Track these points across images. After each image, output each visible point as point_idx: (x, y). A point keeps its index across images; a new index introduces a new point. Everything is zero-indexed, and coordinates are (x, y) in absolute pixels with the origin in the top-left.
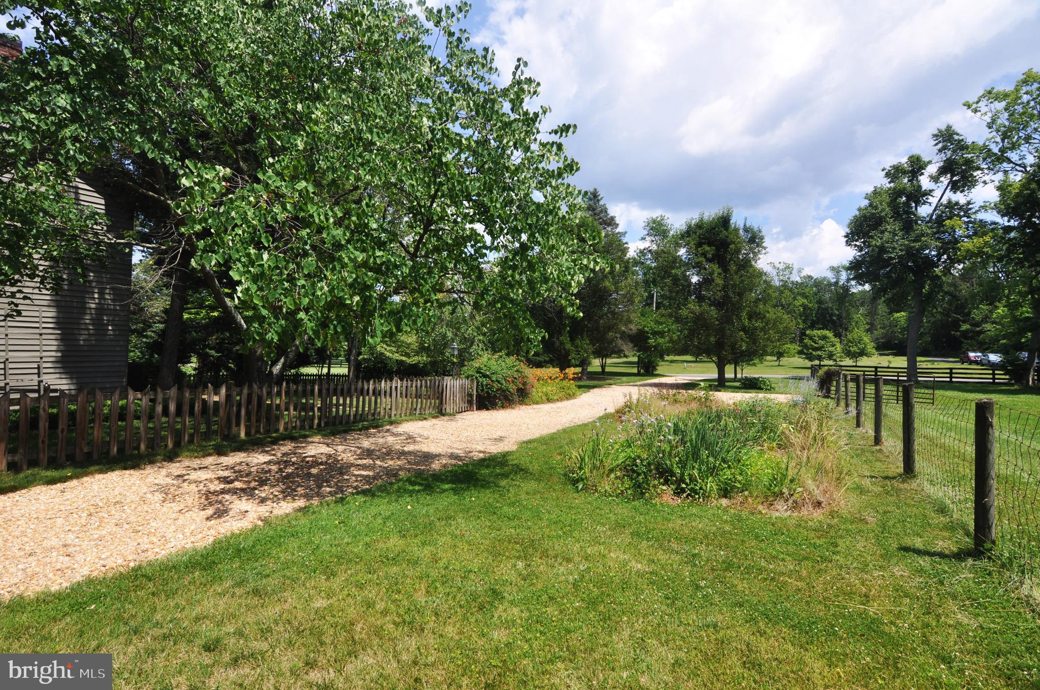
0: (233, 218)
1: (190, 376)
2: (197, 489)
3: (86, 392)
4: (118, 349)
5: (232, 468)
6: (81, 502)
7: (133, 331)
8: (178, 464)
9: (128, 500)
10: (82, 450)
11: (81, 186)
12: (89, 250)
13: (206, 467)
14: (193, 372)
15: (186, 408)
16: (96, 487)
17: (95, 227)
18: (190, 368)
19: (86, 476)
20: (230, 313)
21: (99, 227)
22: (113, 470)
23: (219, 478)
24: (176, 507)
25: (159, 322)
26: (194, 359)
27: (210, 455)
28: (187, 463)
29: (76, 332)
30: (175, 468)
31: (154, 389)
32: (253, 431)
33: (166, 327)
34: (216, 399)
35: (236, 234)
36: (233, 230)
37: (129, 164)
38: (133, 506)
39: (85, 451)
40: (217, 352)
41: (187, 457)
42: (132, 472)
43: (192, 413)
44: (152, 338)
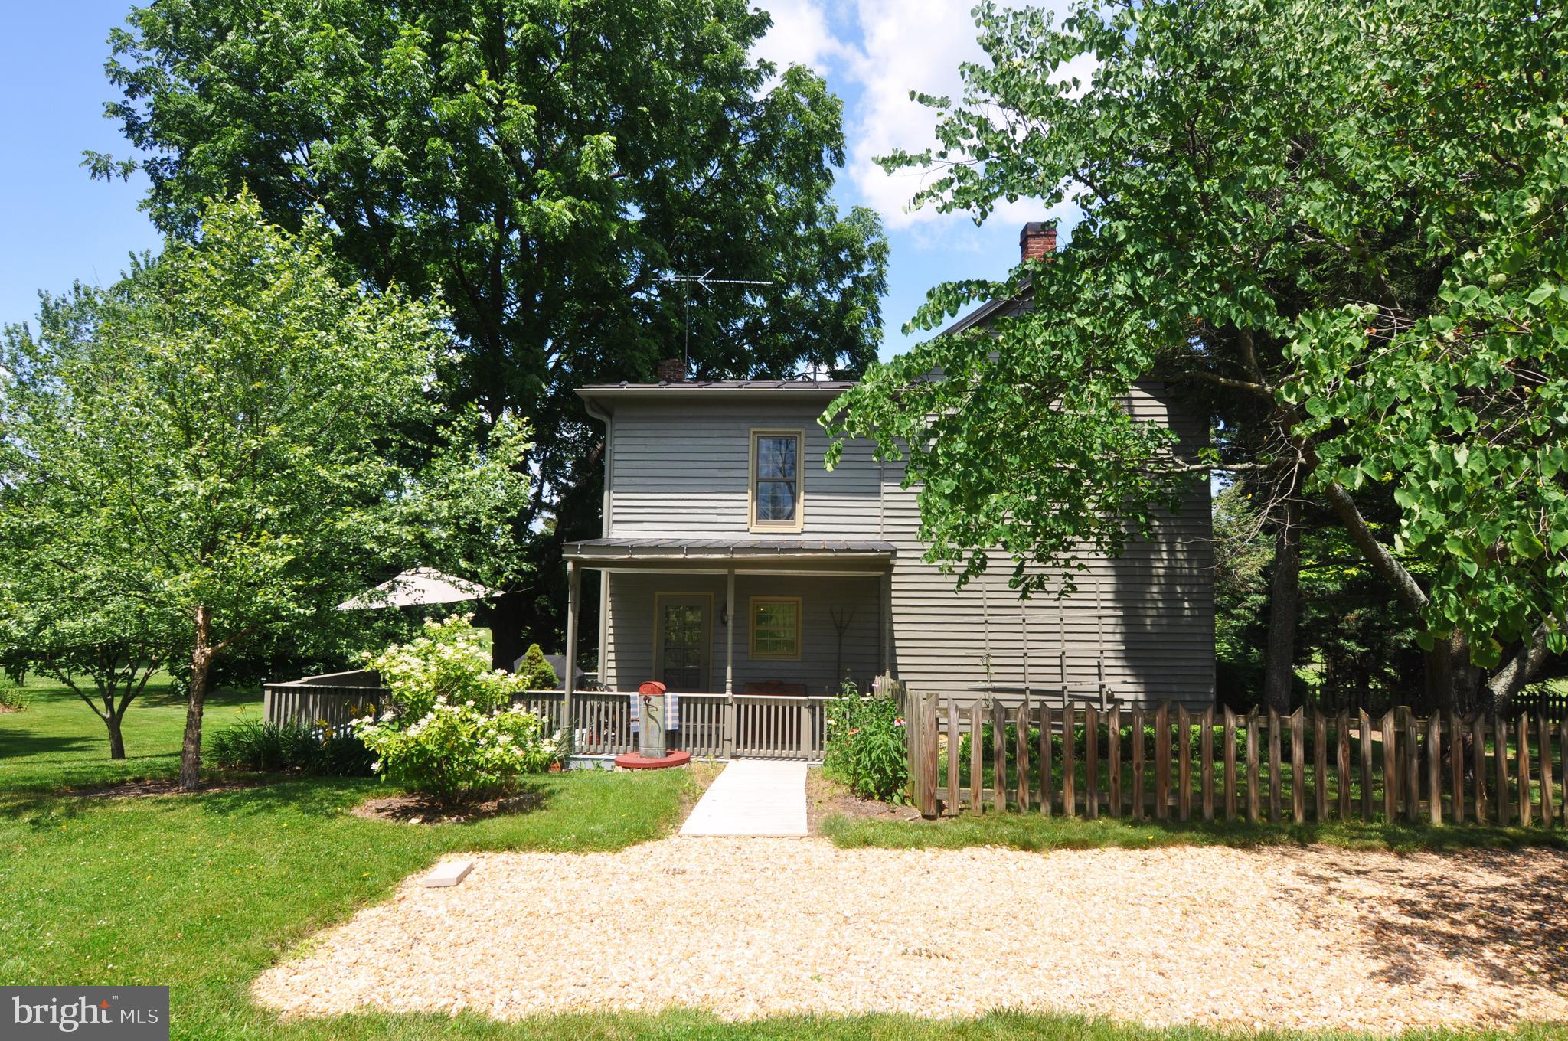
0: (1391, 391)
1: (1314, 687)
2: (1356, 914)
3: (1165, 708)
4: (1199, 639)
5: (1423, 886)
6: (1170, 888)
7: (1217, 608)
8: (1314, 856)
9: (1240, 904)
10: (1164, 801)
11: (1134, 394)
12: (1153, 487)
13: (1365, 873)
14: (1319, 682)
15: (1321, 751)
16: (1188, 867)
17: (1159, 451)
18: (1312, 673)
19: (1173, 845)
20: (1391, 570)
21: (1164, 451)
22: (1212, 844)
23: (1400, 902)
24: (1321, 937)
25: (1257, 592)
26: (1317, 657)
27: (1372, 849)
28: (1332, 856)
29: (1141, 612)
30: (1312, 861)
31: (1264, 711)
32: (1459, 815)
33: (1268, 601)
34: (1377, 736)
35: (1401, 419)
36: (1392, 411)
37: (1196, 344)
38: (1250, 917)
39: (1170, 803)
40: (1360, 644)
41: (1330, 844)
42: (1239, 852)
43: (1332, 761)
44: (1245, 618)
